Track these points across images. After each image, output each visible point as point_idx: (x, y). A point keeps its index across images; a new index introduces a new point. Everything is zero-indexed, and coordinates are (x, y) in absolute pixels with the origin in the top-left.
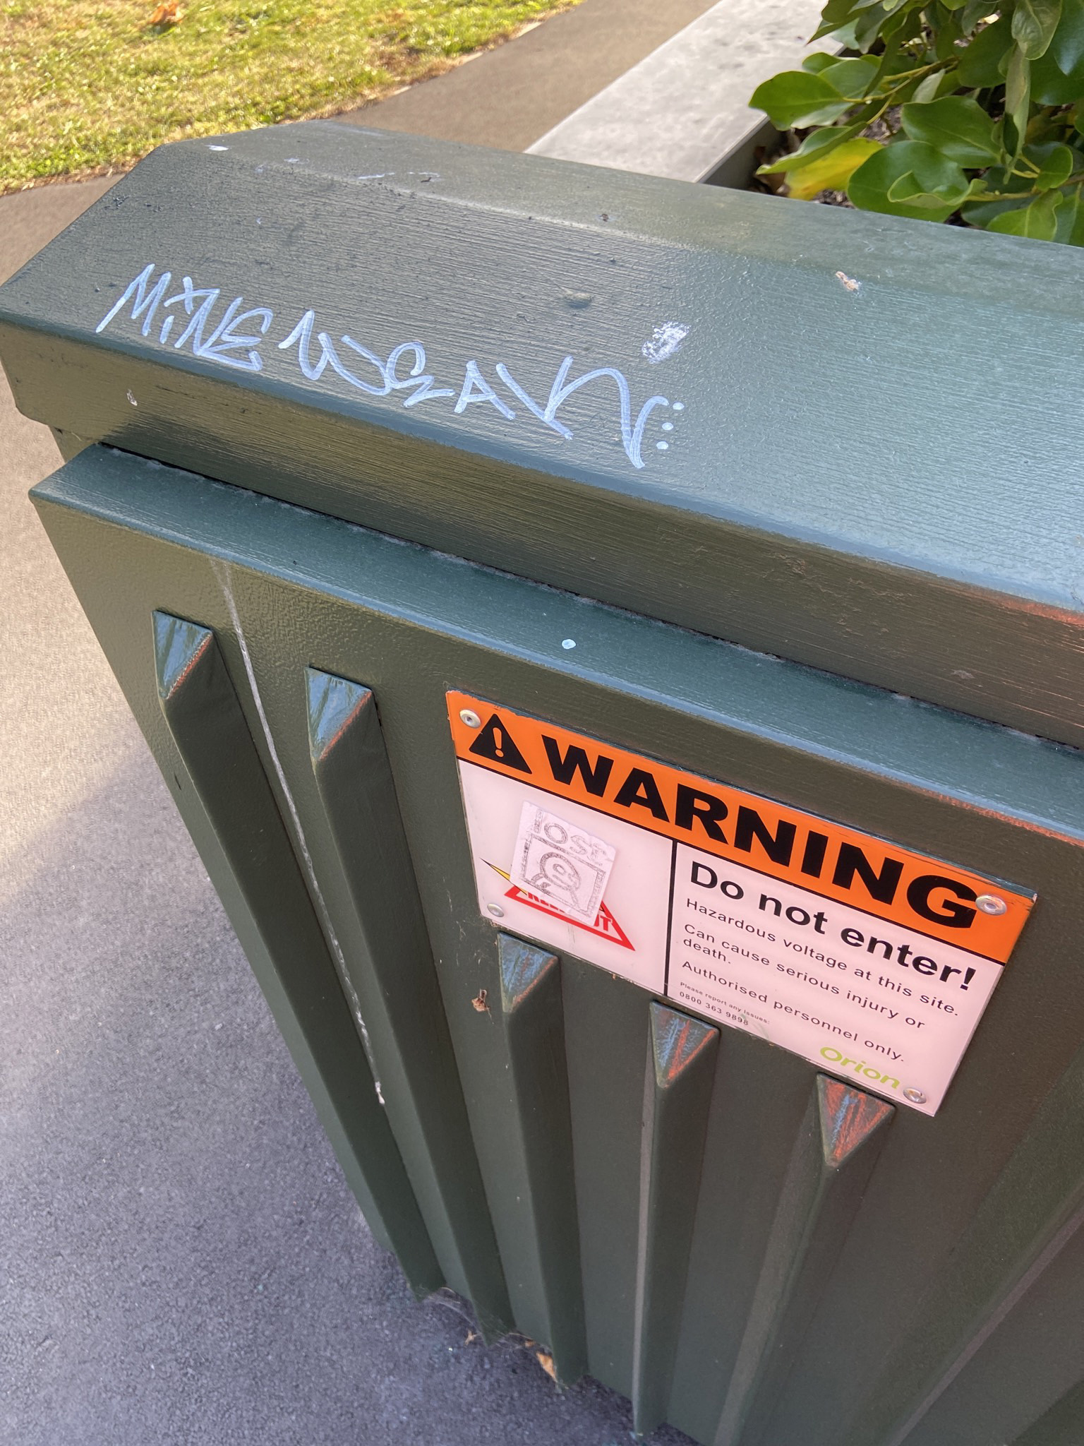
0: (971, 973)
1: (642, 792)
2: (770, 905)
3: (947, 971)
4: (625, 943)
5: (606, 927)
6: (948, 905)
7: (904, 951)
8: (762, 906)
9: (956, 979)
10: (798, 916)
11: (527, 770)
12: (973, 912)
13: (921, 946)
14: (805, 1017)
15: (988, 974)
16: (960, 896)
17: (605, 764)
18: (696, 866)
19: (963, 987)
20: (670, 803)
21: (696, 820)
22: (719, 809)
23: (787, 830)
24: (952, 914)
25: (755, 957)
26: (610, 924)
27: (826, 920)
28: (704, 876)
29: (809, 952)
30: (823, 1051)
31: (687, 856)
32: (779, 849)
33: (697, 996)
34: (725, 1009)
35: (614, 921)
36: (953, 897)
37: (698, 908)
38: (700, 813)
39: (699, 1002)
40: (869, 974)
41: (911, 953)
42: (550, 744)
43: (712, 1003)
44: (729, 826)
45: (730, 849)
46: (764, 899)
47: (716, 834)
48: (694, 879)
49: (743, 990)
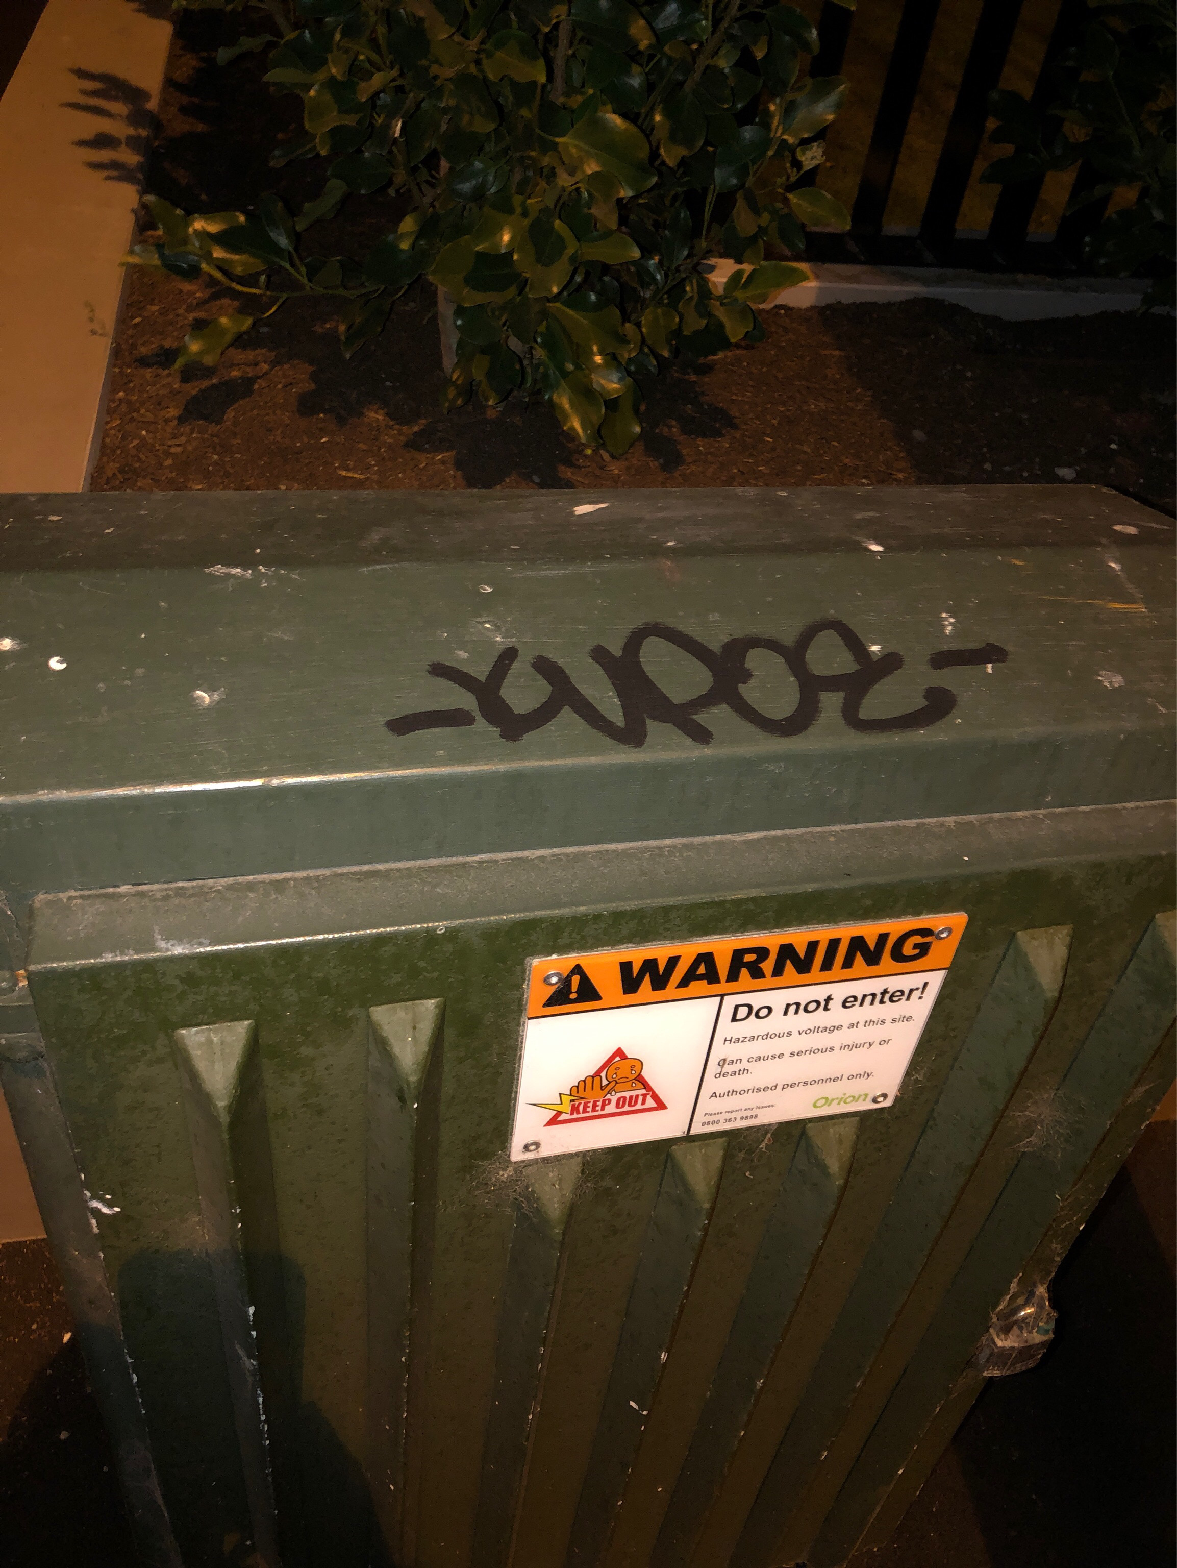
0: (926, 984)
1: (702, 970)
2: (793, 1009)
3: (911, 991)
4: (661, 1106)
5: (643, 1103)
6: (916, 946)
7: (885, 992)
8: (786, 1013)
9: (916, 994)
10: (812, 1007)
11: (597, 997)
12: (930, 943)
13: (894, 983)
14: (805, 1083)
15: (936, 979)
16: (923, 937)
17: (673, 961)
18: (736, 1008)
19: (920, 998)
20: (723, 966)
21: (744, 972)
22: (762, 953)
23: (813, 946)
24: (917, 951)
25: (774, 1057)
26: (649, 1097)
27: (832, 999)
28: (742, 1012)
29: (816, 1030)
30: (815, 1106)
31: (730, 1002)
32: (803, 966)
33: (715, 1118)
34: (738, 1115)
35: (654, 1093)
36: (918, 939)
37: (733, 1040)
38: (749, 965)
39: (718, 1122)
40: (858, 1023)
41: (888, 992)
42: (626, 967)
43: (728, 1116)
44: (768, 966)
45: (769, 981)
46: (788, 1006)
47: (757, 973)
48: (734, 1019)
49: (759, 1090)
